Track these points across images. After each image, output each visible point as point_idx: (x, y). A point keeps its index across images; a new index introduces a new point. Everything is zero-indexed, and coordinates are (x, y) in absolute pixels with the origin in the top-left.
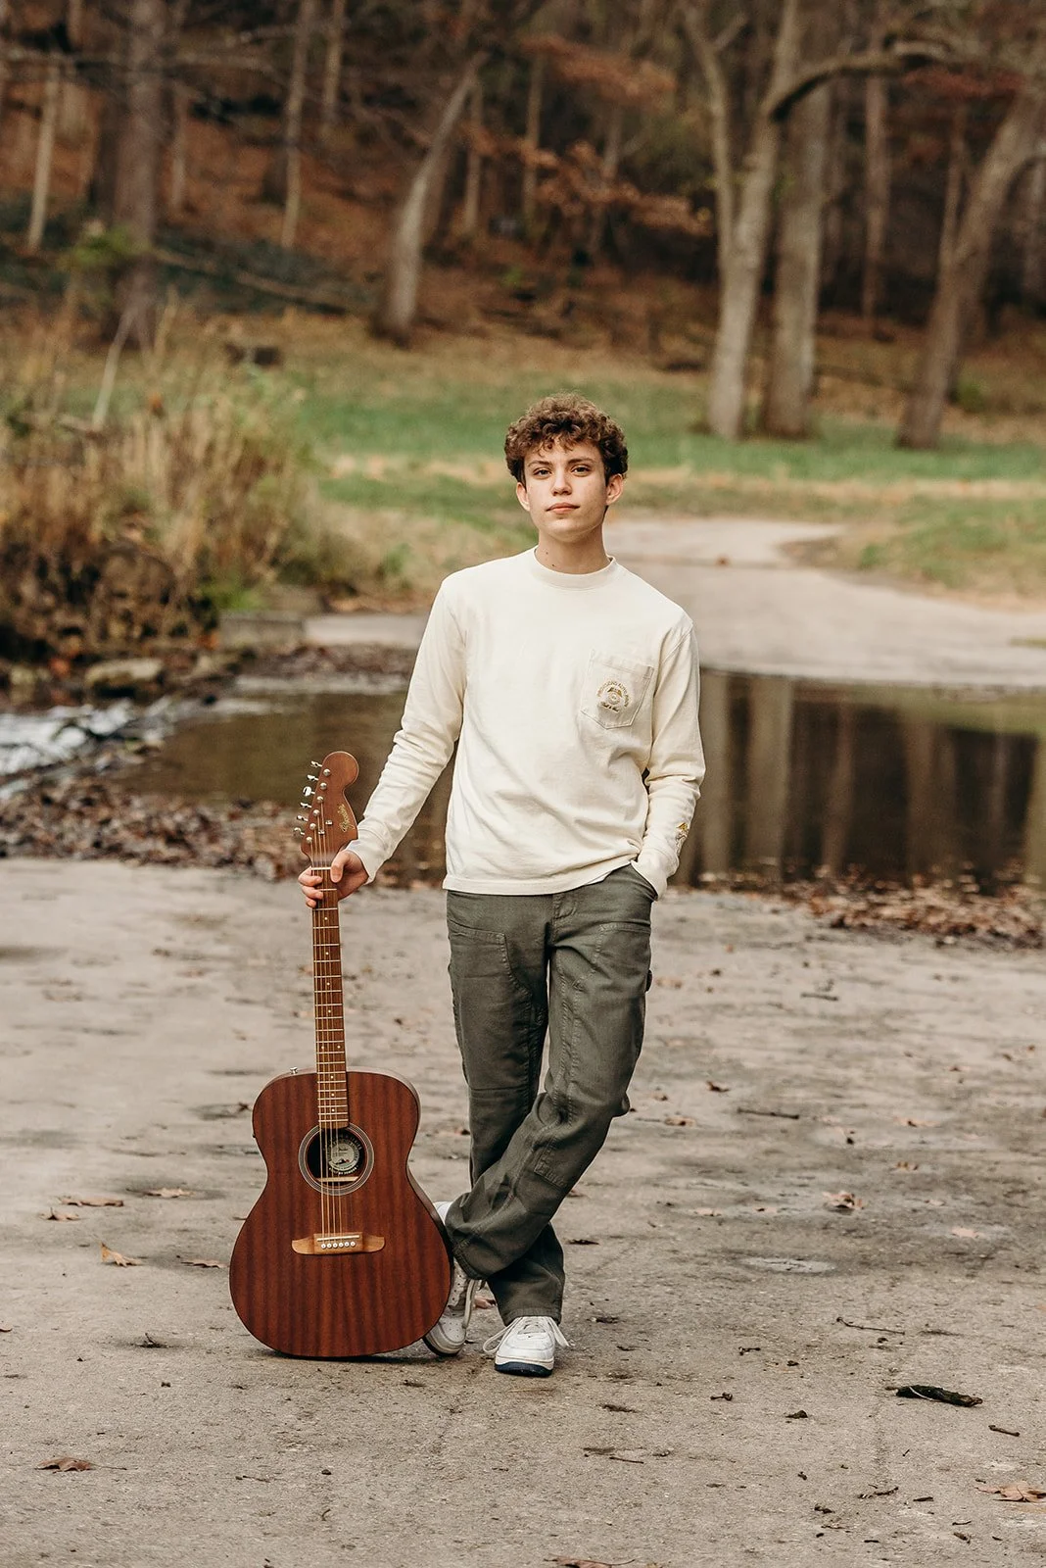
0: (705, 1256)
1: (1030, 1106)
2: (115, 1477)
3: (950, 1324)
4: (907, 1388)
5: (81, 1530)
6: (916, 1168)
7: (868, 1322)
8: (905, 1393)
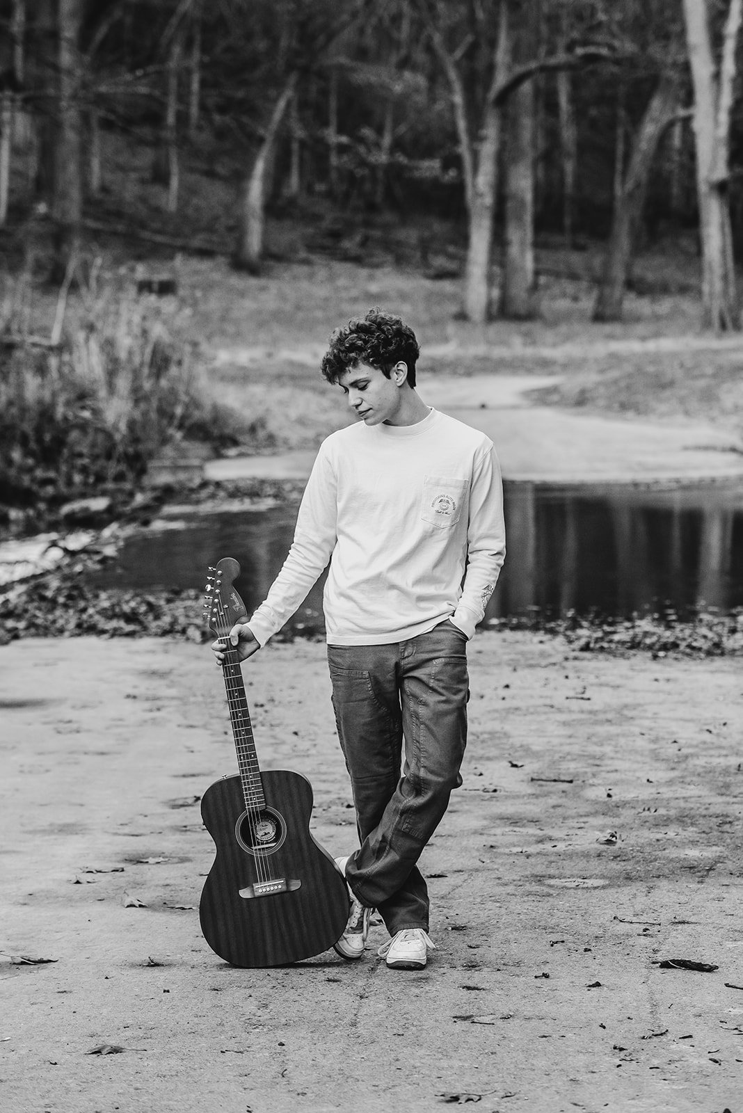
0: (520, 880)
1: (729, 764)
2: (139, 1056)
3: (690, 916)
4: (667, 962)
5: (120, 1094)
6: (655, 811)
7: (635, 918)
8: (665, 965)
